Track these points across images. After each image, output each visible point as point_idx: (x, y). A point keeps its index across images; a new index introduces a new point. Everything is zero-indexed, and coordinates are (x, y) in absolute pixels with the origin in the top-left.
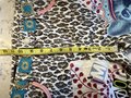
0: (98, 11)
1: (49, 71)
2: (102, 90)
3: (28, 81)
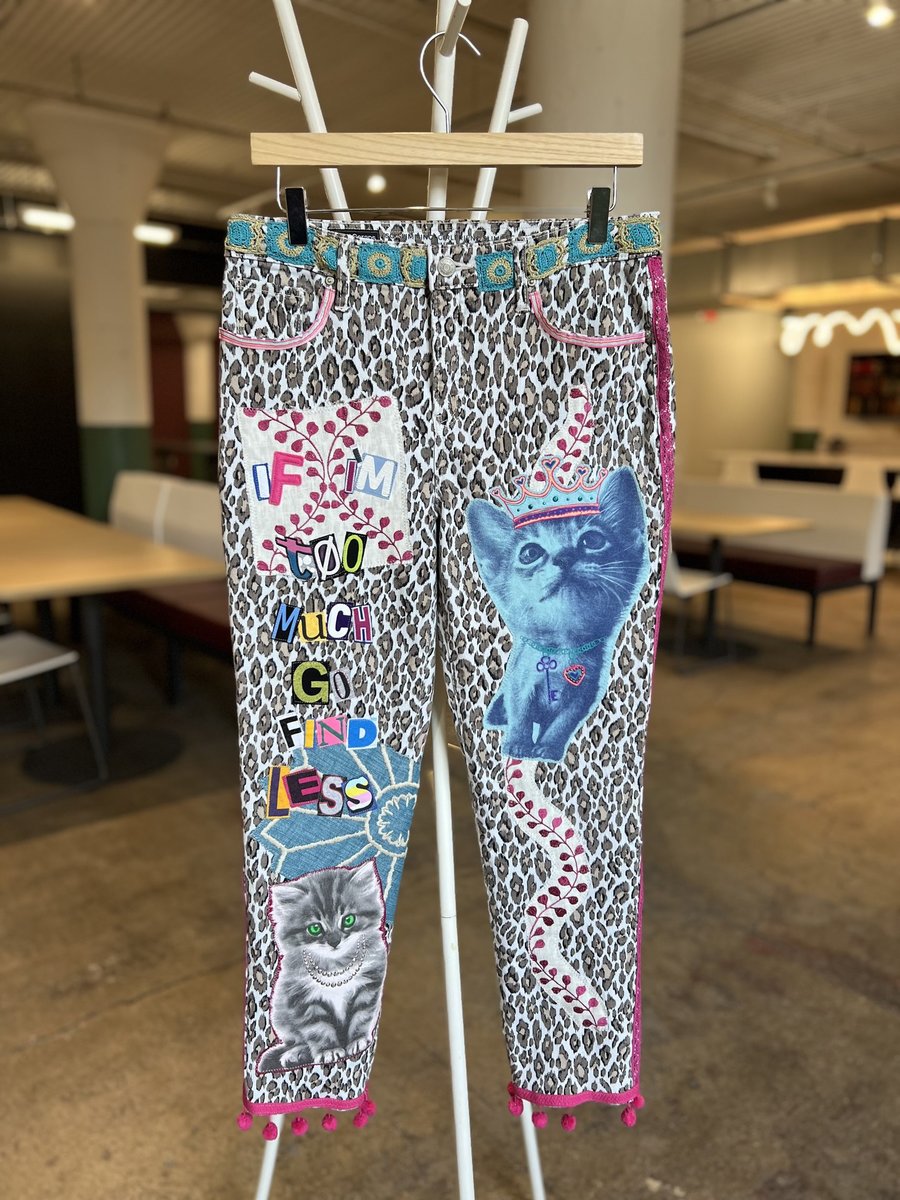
0: (540, 477)
1: (368, 335)
2: (333, 487)
3: (335, 273)
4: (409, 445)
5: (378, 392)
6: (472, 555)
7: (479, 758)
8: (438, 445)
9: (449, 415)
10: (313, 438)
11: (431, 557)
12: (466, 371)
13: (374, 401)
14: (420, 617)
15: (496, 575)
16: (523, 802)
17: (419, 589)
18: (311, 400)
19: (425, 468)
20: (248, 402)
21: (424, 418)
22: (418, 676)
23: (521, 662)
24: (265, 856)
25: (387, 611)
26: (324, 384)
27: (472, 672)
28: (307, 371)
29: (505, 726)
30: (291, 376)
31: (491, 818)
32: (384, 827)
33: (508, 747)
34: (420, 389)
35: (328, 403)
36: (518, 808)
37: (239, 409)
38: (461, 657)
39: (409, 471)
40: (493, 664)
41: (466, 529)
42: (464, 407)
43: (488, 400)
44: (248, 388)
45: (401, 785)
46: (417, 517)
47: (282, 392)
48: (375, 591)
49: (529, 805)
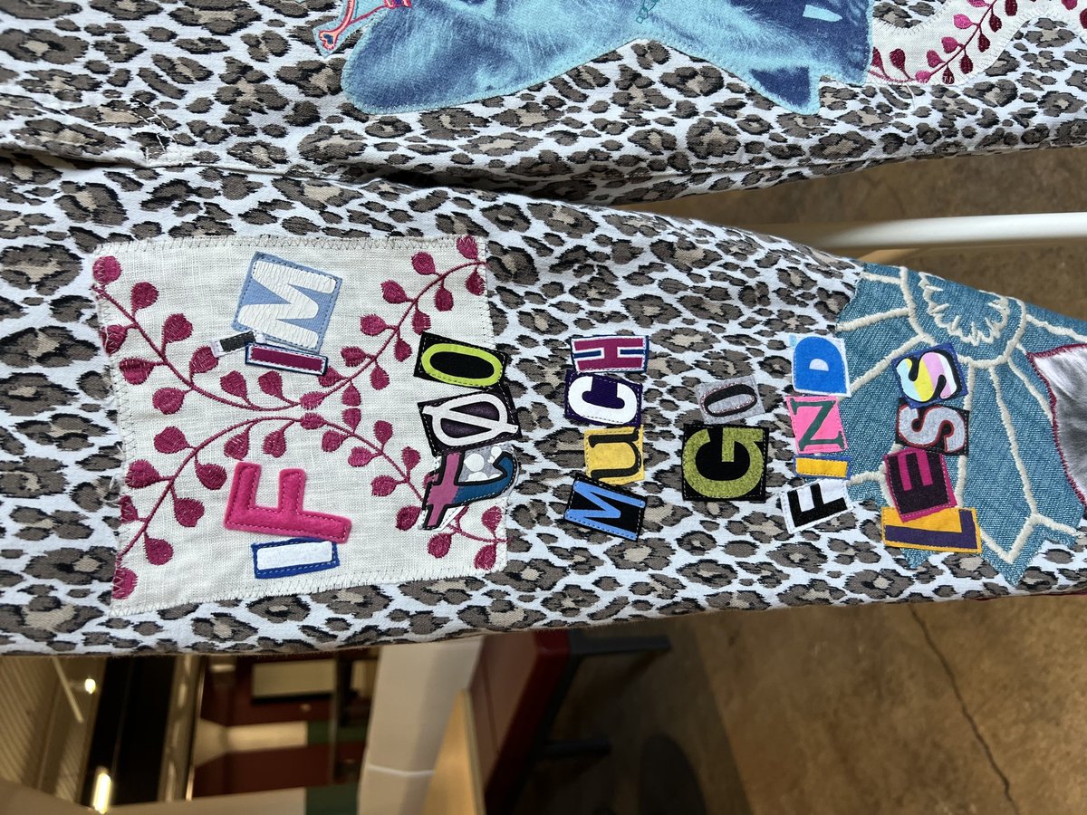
4: (216, 224)
5: (82, 284)
6: (468, 108)
7: (875, 127)
8: (217, 159)
9: (146, 129)
10: (193, 439)
11: (472, 198)
12: (38, 83)
13: (103, 294)
14: (598, 232)
15: (511, 58)
16: (945, 57)
17: (538, 229)
18: (99, 441)
19: (269, 193)
20: (99, 587)
21: (150, 185)
22: (711, 247)
23: (689, 29)
24: (1051, 555)
25: (584, 303)
26: (61, 409)
27: (711, 124)
28: (23, 446)
29: (811, 74)
30: (32, 484)
31: (979, 115)
32: (980, 333)
33: (851, 70)
34: (80, 189)
35: (110, 402)
36: (955, 67)
37: (117, 609)
38: (682, 144)
39: (275, 228)
40: (693, 84)
41: (410, 116)
42: (126, 95)
43: (109, 37)
44: (62, 590)
45: (907, 297)
46: (382, 217)
47: (73, 507)
48: (542, 323)
49: (949, 45)
